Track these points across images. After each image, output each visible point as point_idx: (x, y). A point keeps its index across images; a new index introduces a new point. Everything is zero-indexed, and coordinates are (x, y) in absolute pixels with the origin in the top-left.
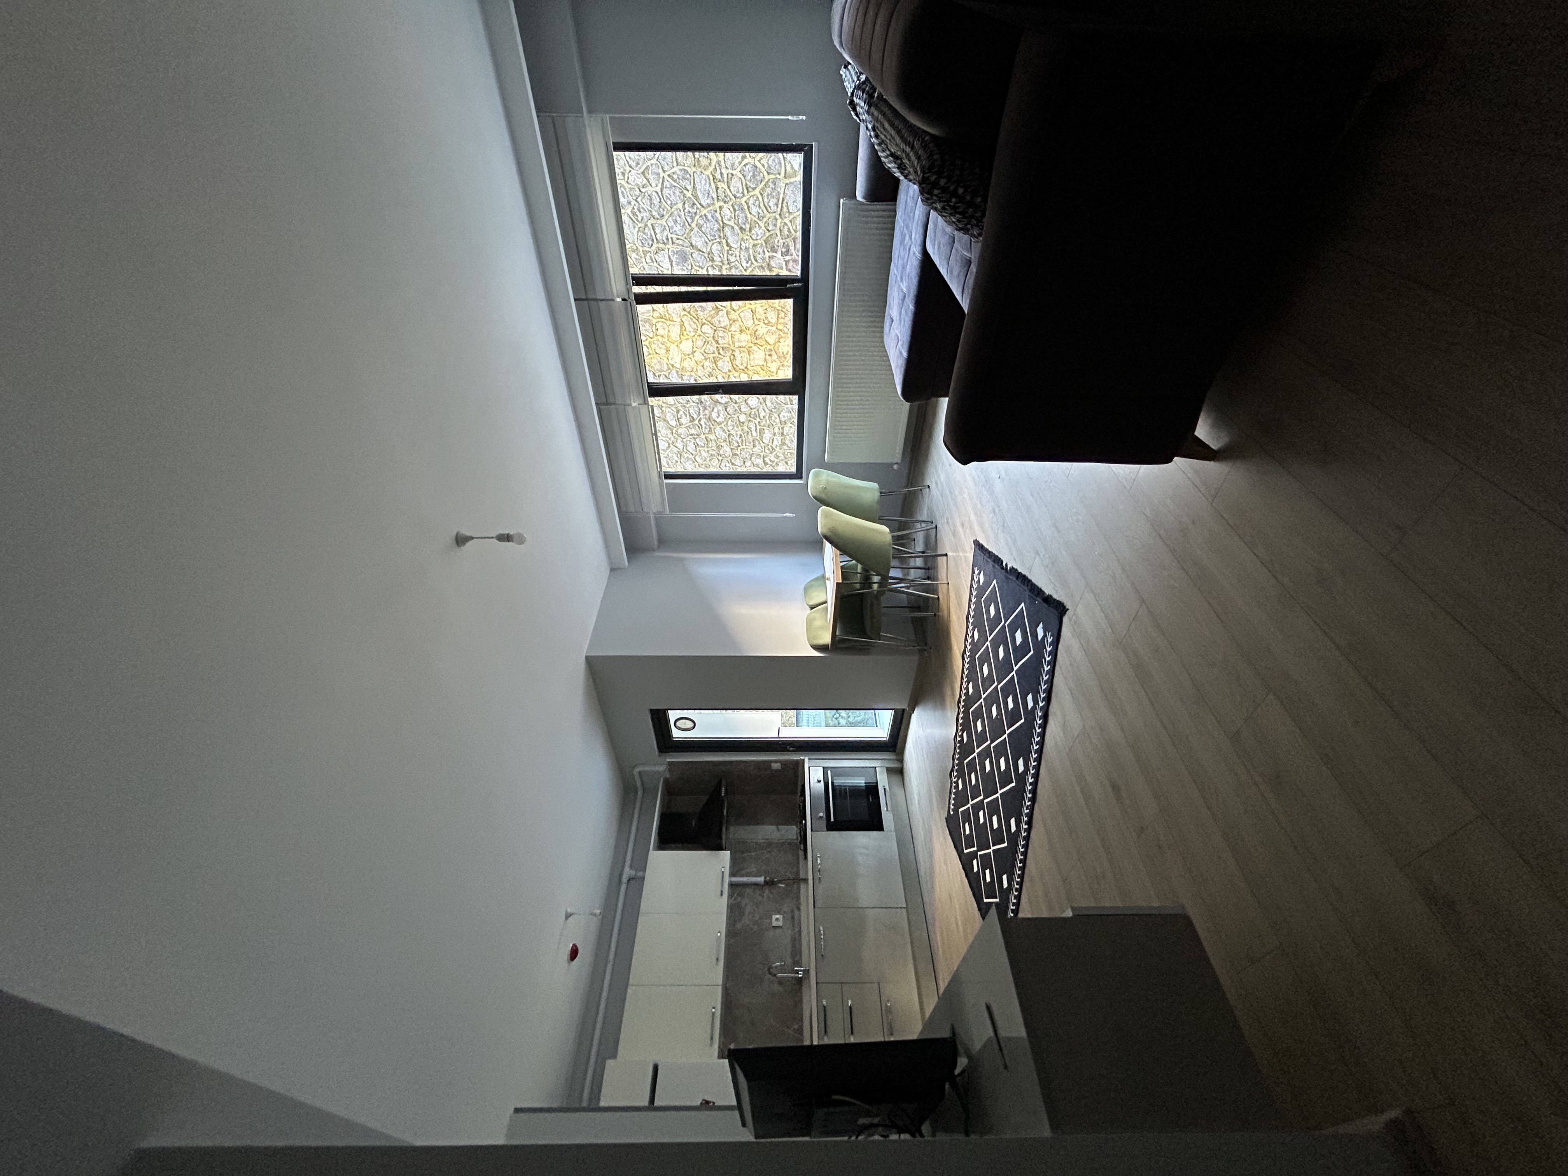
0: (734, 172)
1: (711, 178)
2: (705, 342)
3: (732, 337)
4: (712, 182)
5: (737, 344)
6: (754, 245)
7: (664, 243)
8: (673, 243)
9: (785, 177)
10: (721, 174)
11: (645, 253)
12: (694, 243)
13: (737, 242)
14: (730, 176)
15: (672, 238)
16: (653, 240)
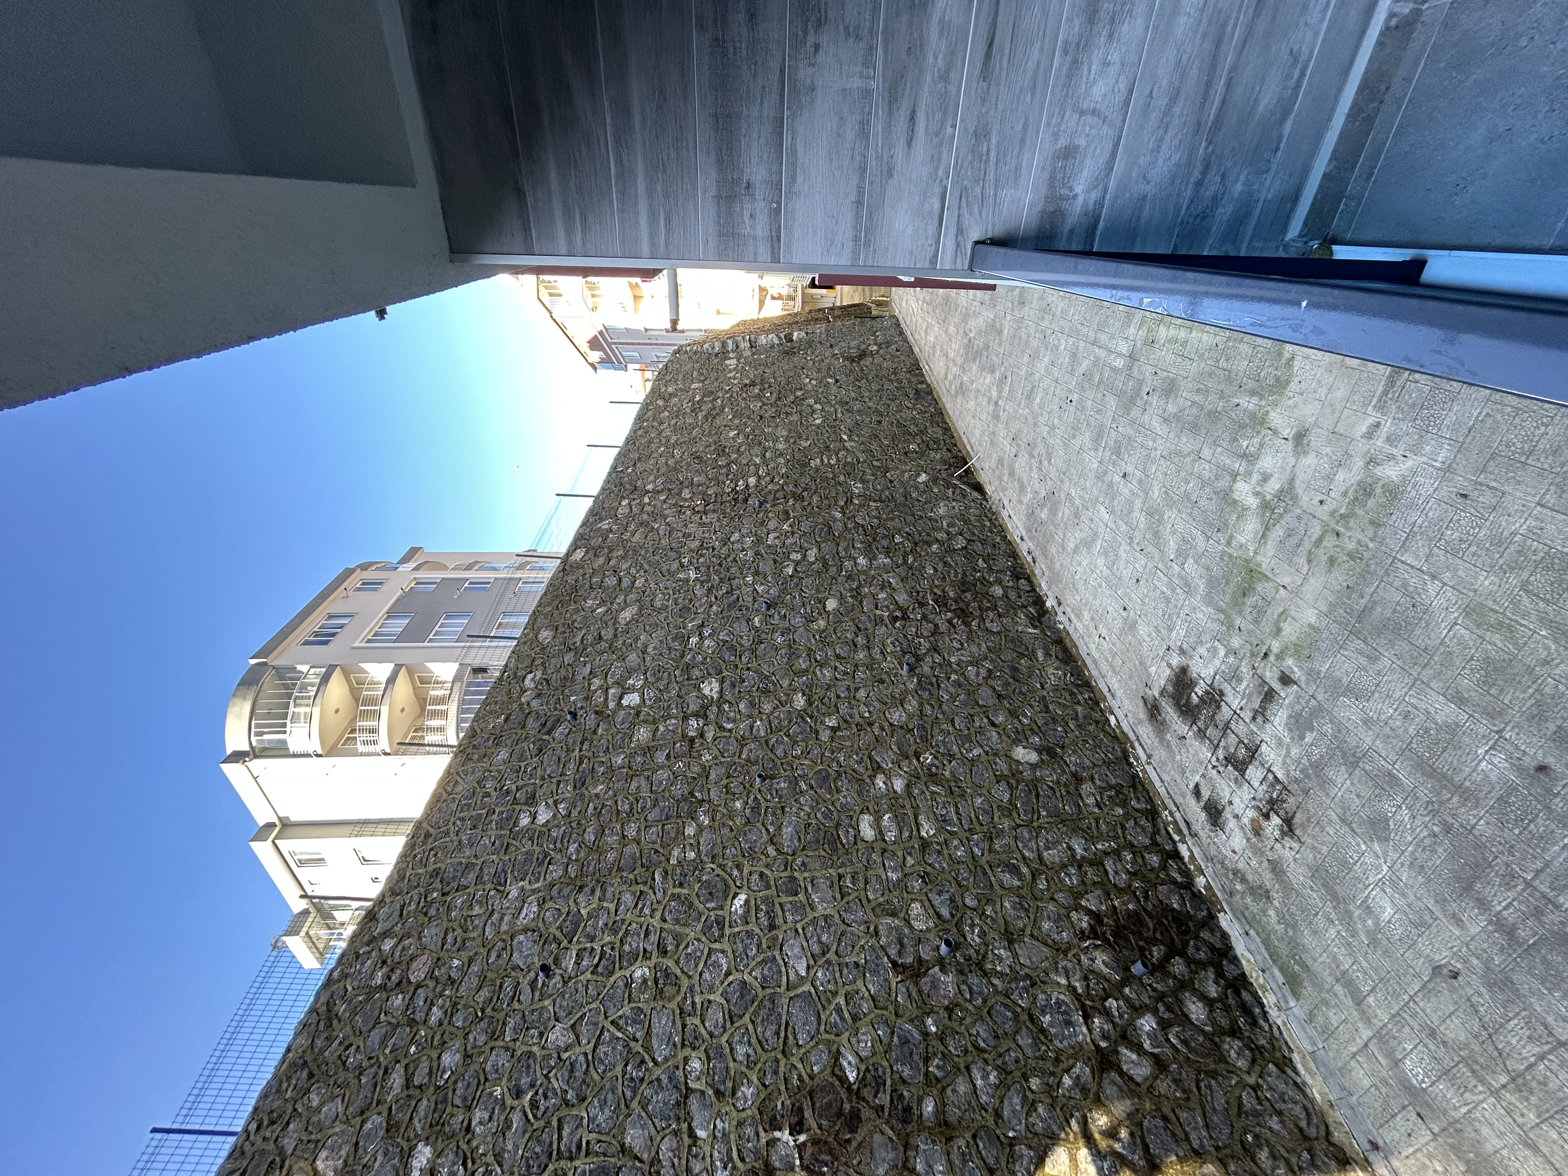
1: (677, 1012)
4: (678, 1017)
6: (739, 1124)
12: (628, 1141)
13: (709, 1123)
15: (588, 1143)
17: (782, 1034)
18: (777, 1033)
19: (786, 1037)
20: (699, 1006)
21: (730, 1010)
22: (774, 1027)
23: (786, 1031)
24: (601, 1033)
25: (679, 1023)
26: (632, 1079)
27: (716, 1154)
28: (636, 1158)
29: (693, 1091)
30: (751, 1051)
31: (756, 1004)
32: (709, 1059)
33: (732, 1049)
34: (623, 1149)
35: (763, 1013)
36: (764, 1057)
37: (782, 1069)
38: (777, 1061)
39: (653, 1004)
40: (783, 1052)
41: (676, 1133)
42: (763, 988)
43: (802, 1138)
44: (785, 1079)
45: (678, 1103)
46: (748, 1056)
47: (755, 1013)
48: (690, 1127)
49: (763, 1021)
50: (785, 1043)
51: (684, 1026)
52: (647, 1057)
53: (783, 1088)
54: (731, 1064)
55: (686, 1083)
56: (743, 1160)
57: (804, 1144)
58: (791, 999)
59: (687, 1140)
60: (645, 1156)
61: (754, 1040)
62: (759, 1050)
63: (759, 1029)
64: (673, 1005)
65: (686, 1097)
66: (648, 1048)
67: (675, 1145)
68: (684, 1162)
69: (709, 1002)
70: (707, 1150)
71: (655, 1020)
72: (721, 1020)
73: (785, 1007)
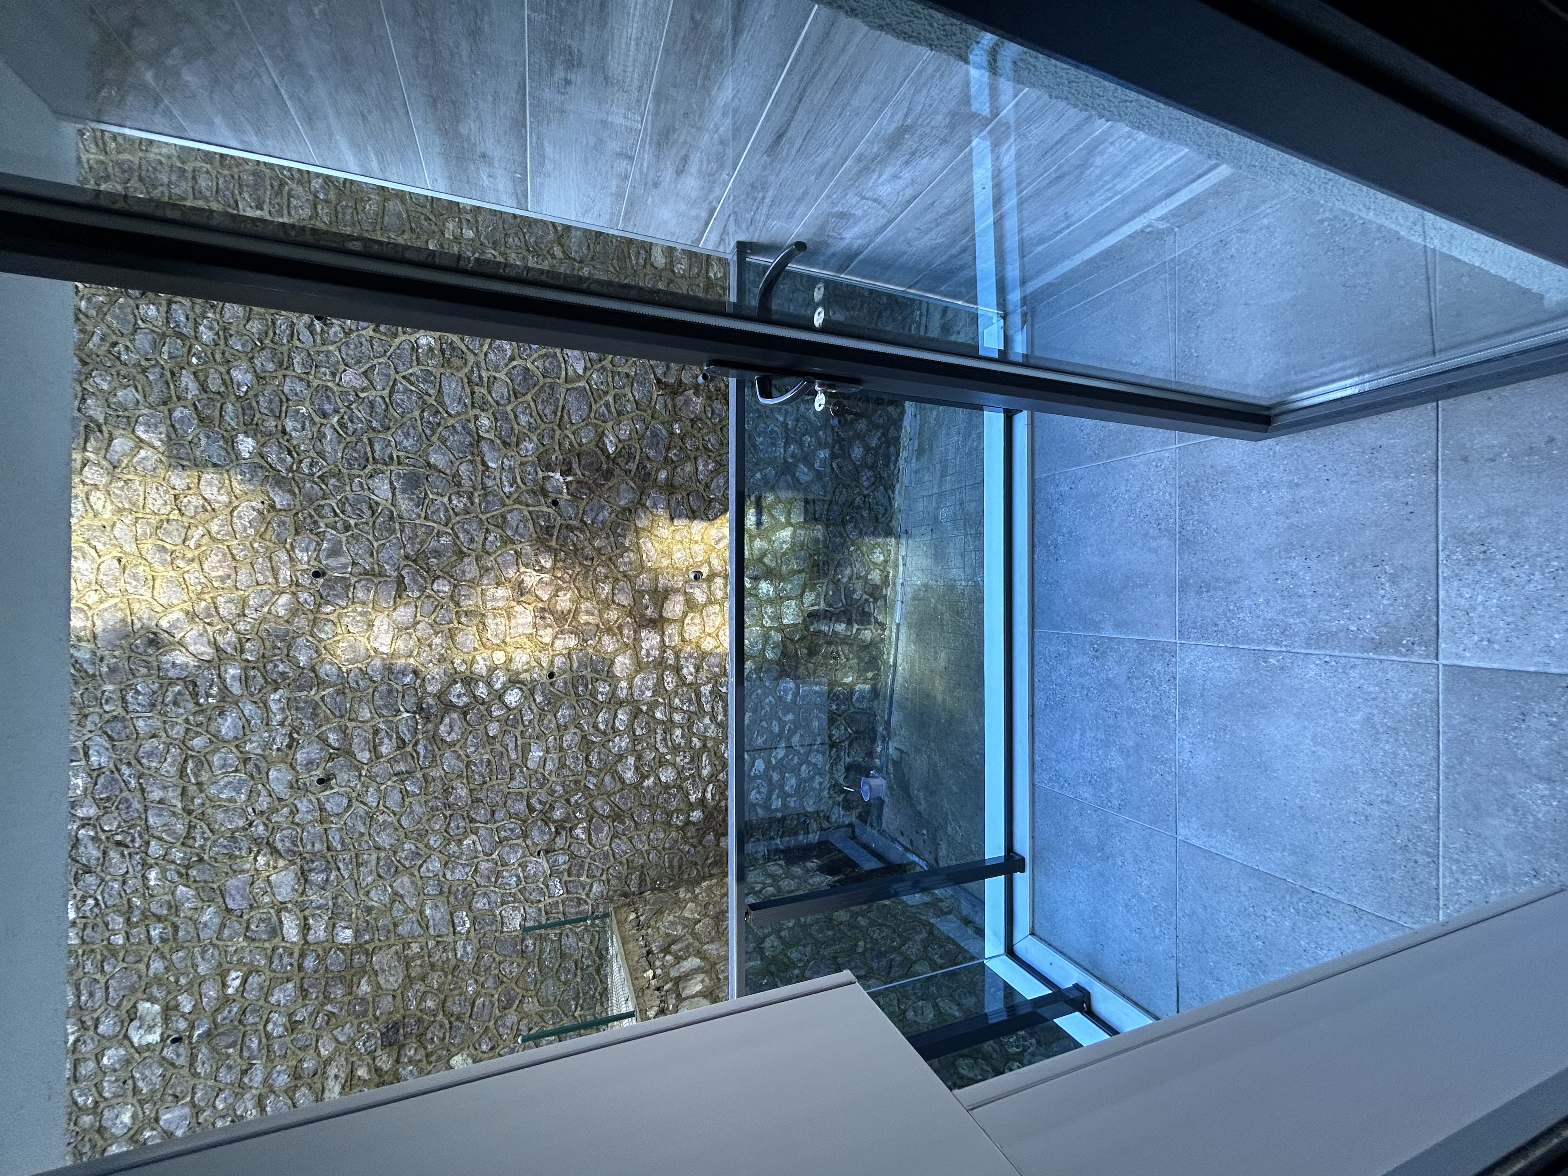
0: (497, 375)
1: (466, 380)
2: (437, 606)
3: (482, 594)
4: (466, 385)
5: (489, 605)
6: (522, 464)
7: (386, 464)
8: (399, 463)
9: (566, 382)
10: (480, 377)
11: (351, 478)
12: (432, 461)
13: (498, 460)
14: (492, 380)
15: (398, 457)
16: (367, 460)
17: (559, 414)
18: (555, 413)
19: (562, 416)
20: (485, 379)
21: (514, 389)
22: (552, 408)
23: (562, 411)
24: (394, 384)
25: (468, 390)
26: (430, 422)
27: (504, 478)
28: (440, 471)
29: (483, 438)
30: (532, 421)
31: (537, 388)
32: (496, 420)
33: (516, 417)
34: (429, 464)
35: (544, 396)
36: (543, 426)
37: (557, 437)
38: (554, 431)
39: (442, 370)
40: (559, 425)
41: (471, 462)
42: (544, 377)
43: (569, 479)
44: (560, 444)
45: (472, 445)
46: (530, 423)
47: (537, 395)
48: (482, 460)
49: (543, 401)
50: (561, 419)
51: (473, 393)
52: (441, 410)
53: (557, 448)
54: (516, 426)
55: (478, 433)
56: (525, 484)
57: (571, 482)
58: (568, 390)
59: (480, 467)
60: (448, 471)
61: (534, 414)
62: (539, 421)
63: (539, 407)
64: (461, 374)
65: (478, 441)
66: (442, 403)
67: (471, 468)
68: (479, 479)
69: (495, 378)
70: (498, 475)
71: (445, 383)
72: (506, 394)
73: (563, 395)
